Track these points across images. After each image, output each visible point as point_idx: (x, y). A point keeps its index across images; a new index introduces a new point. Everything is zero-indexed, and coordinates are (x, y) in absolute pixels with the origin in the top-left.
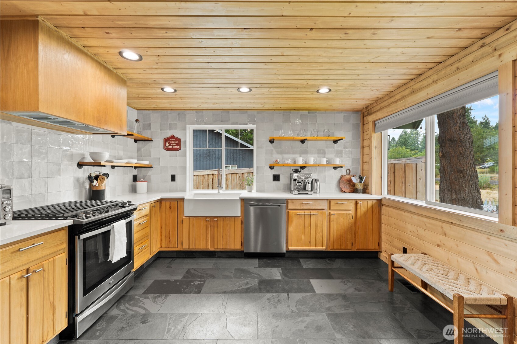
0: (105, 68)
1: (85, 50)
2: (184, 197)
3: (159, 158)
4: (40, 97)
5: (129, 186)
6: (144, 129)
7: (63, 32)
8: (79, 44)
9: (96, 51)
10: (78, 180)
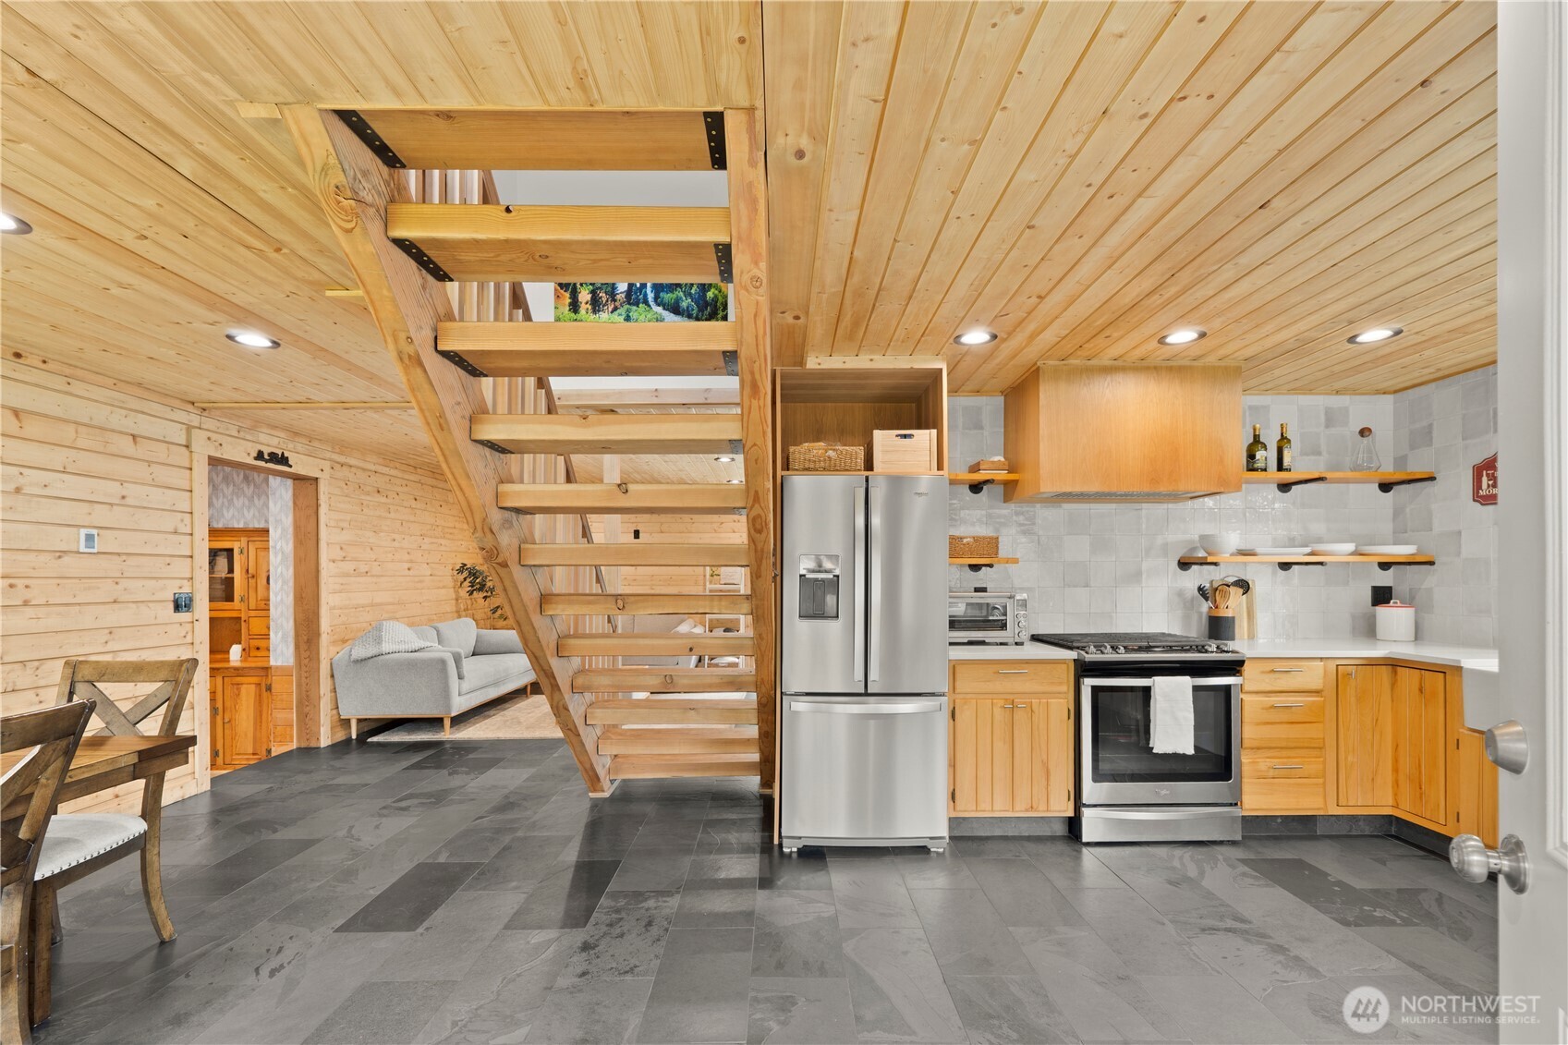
0: (1170, 369)
1: (1119, 363)
2: (1459, 661)
3: (1460, 533)
4: (1041, 472)
5: (1353, 617)
6: (1412, 447)
7: (1073, 361)
8: (1105, 360)
9: (1138, 353)
10: (1180, 594)
